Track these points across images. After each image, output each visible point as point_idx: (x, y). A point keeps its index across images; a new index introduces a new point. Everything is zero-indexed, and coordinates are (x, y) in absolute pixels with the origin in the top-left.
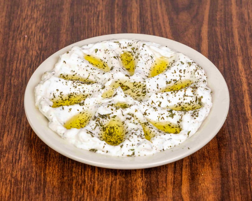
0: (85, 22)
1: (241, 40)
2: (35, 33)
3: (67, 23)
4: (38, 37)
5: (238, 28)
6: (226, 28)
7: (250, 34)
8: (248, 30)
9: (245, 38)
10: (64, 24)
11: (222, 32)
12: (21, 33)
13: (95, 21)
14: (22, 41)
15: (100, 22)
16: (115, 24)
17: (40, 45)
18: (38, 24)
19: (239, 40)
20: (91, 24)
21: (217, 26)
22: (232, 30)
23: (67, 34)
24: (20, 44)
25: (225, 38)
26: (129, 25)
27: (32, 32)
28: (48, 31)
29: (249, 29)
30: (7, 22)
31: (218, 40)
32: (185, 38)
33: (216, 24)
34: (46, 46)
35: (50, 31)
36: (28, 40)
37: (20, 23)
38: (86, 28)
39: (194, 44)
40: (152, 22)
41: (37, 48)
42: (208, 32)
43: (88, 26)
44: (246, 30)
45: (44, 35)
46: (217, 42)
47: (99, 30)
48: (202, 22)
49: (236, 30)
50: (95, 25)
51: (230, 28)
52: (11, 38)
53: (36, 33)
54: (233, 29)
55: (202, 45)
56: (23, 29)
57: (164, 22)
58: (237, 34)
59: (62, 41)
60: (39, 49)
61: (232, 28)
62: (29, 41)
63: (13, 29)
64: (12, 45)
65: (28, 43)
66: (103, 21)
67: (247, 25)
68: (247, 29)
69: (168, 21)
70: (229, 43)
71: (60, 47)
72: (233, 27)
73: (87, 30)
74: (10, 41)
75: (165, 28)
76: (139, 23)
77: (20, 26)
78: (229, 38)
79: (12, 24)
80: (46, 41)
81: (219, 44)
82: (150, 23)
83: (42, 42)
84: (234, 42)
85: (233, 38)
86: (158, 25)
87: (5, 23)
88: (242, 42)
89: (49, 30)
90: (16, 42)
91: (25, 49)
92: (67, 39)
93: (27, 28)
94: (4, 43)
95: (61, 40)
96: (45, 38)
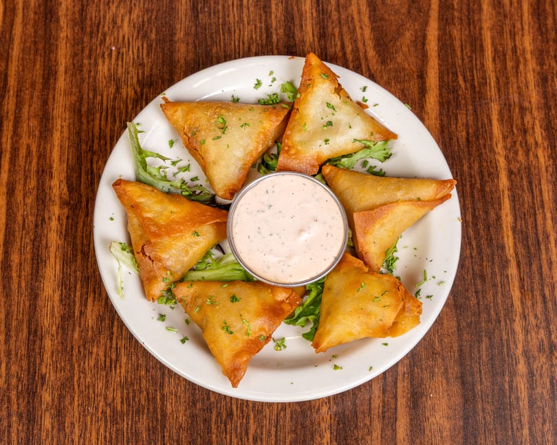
0: (218, 11)
1: (497, 61)
2: (129, 39)
3: (186, 15)
4: (135, 51)
5: (491, 30)
6: (470, 31)
7: (513, 44)
8: (509, 36)
9: (505, 55)
10: (180, 16)
11: (463, 39)
12: (105, 40)
13: (235, 9)
14: (107, 61)
15: (245, 10)
16: (273, 16)
17: (140, 72)
18: (134, 16)
19: (494, 60)
20: (228, 16)
21: (454, 24)
22: (480, 34)
23: (187, 44)
24: (103, 69)
25: (469, 54)
26: (297, 21)
27: (124, 37)
28: (153, 36)
29: (510, 31)
30: (77, 9)
31: (456, 59)
32: (397, 55)
33: (453, 20)
34: (151, 75)
35: (156, 35)
36: (117, 59)
37: (102, 14)
38: (221, 26)
39: (415, 70)
40: (339, 12)
41: (135, 80)
42: (439, 40)
43: (224, 24)
44: (505, 34)
45: (145, 45)
46: (454, 64)
47: (244, 32)
48: (428, 13)
49: (489, 34)
50: (236, 19)
51: (477, 28)
52: (87, 52)
53: (131, 39)
54: (483, 31)
55: (429, 74)
56: (106, 29)
57: (359, 13)
58: (490, 46)
59: (179, 62)
60: (138, 81)
61: (481, 29)
62: (120, 63)
63: (88, 29)
64: (90, 71)
65: (117, 65)
66: (252, 9)
67: (507, 21)
68: (508, 31)
69: (368, 10)
70: (476, 70)
71: (176, 78)
72: (483, 25)
73: (223, 34)
74: (86, 61)
75: (361, 28)
76: (314, 14)
77: (102, 21)
78: (476, 54)
79: (86, 15)
80: (150, 60)
81: (458, 69)
82: (335, 16)
83: (142, 65)
84: (484, 65)
85: (483, 56)
86: (350, 19)
87: (74, 13)
88: (499, 66)
89: (154, 31)
90: (96, 64)
91: (113, 83)
92: (188, 55)
93: (113, 27)
94: (74, 65)
95: (176, 59)
96: (148, 54)
